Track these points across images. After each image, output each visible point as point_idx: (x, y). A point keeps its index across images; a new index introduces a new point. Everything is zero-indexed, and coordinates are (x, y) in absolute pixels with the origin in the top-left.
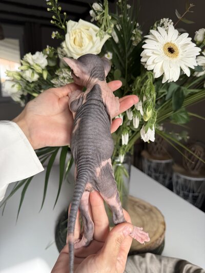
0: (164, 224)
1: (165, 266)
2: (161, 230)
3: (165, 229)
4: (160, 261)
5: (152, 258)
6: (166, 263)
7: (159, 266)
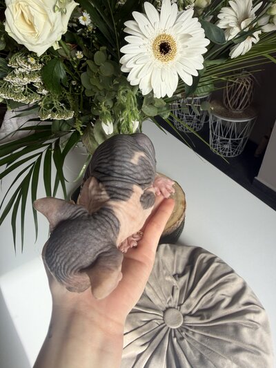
0: (184, 203)
1: (179, 257)
2: (180, 211)
3: (184, 210)
4: (174, 251)
5: (166, 249)
6: (180, 253)
7: (173, 258)
